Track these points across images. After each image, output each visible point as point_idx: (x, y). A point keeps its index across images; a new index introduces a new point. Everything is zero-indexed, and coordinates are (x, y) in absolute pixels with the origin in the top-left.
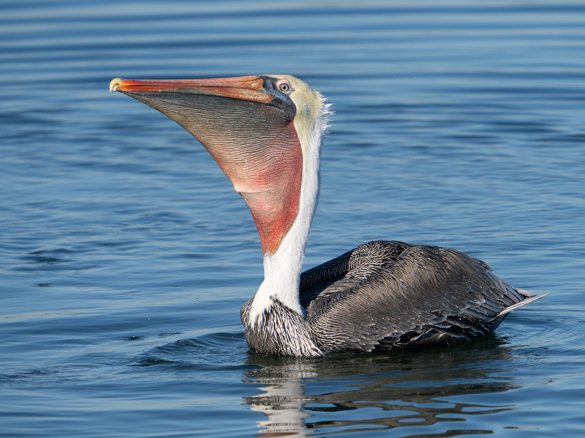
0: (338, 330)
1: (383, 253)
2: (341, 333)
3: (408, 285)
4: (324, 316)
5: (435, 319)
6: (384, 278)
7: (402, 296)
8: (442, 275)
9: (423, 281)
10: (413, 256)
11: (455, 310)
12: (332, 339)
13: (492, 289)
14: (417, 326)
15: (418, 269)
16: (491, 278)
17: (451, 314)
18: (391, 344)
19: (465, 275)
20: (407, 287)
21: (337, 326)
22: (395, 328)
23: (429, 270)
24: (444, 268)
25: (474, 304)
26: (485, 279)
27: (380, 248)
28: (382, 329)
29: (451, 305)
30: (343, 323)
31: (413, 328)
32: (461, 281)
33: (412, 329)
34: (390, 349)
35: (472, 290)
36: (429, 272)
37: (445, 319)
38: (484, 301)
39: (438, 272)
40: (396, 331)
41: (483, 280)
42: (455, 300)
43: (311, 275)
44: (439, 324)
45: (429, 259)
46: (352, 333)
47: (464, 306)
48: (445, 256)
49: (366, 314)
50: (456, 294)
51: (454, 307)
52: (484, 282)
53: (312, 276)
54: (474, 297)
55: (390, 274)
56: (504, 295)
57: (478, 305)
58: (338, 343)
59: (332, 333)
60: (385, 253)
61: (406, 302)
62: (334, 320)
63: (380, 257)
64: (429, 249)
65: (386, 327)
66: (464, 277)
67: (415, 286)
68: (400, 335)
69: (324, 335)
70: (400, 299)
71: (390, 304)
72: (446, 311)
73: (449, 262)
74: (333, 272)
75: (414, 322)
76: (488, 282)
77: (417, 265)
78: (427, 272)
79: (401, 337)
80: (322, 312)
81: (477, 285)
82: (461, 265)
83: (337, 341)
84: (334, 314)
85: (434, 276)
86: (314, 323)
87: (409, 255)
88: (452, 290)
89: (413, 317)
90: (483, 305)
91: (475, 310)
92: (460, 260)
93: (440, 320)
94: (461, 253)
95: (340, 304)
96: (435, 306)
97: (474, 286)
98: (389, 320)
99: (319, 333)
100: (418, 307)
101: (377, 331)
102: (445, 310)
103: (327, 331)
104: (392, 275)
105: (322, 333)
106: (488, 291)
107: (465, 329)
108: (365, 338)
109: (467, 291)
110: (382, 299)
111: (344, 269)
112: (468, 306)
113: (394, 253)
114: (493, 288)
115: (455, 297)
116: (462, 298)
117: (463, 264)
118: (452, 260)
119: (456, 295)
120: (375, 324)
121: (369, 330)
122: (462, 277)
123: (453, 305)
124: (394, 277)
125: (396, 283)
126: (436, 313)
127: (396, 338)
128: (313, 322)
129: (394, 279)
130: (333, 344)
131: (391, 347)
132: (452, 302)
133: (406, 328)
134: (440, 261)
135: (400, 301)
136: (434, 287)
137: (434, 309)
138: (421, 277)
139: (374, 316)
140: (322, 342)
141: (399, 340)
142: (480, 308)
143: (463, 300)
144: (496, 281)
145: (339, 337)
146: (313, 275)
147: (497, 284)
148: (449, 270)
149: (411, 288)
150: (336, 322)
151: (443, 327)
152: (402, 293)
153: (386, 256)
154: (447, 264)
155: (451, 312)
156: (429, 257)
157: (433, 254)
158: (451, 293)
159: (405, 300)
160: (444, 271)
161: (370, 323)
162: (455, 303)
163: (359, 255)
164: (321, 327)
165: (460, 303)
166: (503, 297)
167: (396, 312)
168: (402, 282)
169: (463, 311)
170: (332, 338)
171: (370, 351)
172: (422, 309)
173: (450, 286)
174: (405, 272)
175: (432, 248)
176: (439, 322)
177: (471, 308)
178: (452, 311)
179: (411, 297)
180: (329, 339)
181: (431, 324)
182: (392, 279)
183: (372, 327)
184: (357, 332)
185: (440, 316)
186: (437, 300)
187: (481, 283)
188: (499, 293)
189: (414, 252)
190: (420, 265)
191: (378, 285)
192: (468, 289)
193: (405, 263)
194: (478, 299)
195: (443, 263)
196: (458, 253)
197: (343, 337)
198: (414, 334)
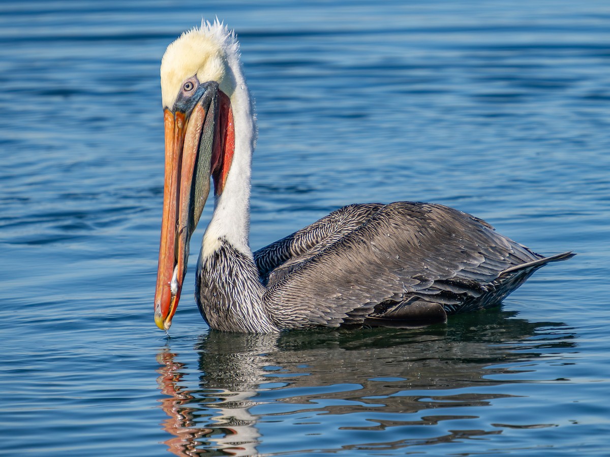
0: (296, 304)
1: (356, 216)
2: (300, 307)
3: (381, 249)
4: (279, 290)
5: (419, 285)
6: (352, 242)
7: (375, 261)
8: (424, 235)
9: (400, 243)
10: (389, 215)
11: (444, 273)
12: (290, 315)
13: (492, 247)
14: (395, 294)
15: (394, 229)
16: (489, 235)
17: (439, 277)
18: (363, 316)
19: (454, 233)
20: (380, 250)
21: (294, 300)
22: (367, 297)
23: (408, 230)
24: (426, 226)
25: (469, 265)
26: (481, 236)
27: (353, 211)
28: (350, 299)
29: (439, 268)
30: (302, 296)
31: (390, 296)
32: (450, 239)
33: (388, 297)
34: (363, 322)
35: (466, 249)
36: (408, 232)
37: (431, 284)
38: (484, 260)
39: (418, 232)
40: (368, 301)
41: (479, 237)
42: (444, 261)
43: (274, 247)
44: (425, 290)
45: (408, 217)
46: (313, 307)
47: (456, 267)
48: (428, 213)
49: (329, 284)
50: (444, 254)
51: (443, 269)
52: (481, 240)
53: (275, 249)
54: (469, 256)
55: (360, 237)
56: (510, 254)
57: (474, 265)
58: (298, 319)
59: (289, 308)
60: (359, 215)
61: (379, 267)
62: (291, 293)
63: (353, 220)
64: (409, 206)
65: (356, 297)
66: (454, 235)
67: (391, 249)
68: (374, 306)
69: (281, 311)
70: (371, 264)
71: (360, 271)
72: (433, 275)
73: (433, 220)
74: (301, 242)
75: (391, 289)
76: (486, 240)
77: (393, 225)
78: (405, 232)
79: (374, 307)
80: (278, 285)
81: (471, 243)
82: (449, 221)
83: (296, 317)
84: (291, 286)
85: (413, 237)
86: (268, 299)
87: (384, 214)
88: (438, 250)
89: (389, 284)
90: (482, 265)
91: (472, 271)
92: (448, 217)
93: (425, 285)
94: (449, 209)
95: (298, 275)
96: (417, 270)
97: (468, 244)
98: (359, 288)
99: (274, 309)
100: (395, 272)
101: (344, 302)
102: (431, 274)
103: (282, 306)
104: (362, 238)
105: (277, 309)
106: (486, 250)
107: (460, 295)
108: (330, 311)
109: (460, 251)
110: (350, 265)
111: (314, 238)
112: (461, 267)
113: (368, 214)
114: (494, 245)
115: (443, 258)
116: (453, 259)
117: (451, 220)
118: (438, 217)
119: (444, 256)
120: (341, 295)
121: (333, 302)
122: (450, 235)
123: (442, 267)
124: (365, 240)
125: (366, 247)
126: (420, 278)
127: (369, 309)
128: (267, 297)
129: (364, 242)
130: (292, 320)
131: (363, 319)
132: (441, 264)
133: (380, 297)
134: (421, 219)
135: (372, 267)
136: (415, 249)
137: (416, 273)
138: (397, 238)
139: (340, 285)
140: (279, 320)
141: (373, 311)
142: (479, 269)
143: (454, 260)
144: (497, 238)
145: (297, 311)
146: (277, 247)
147: (498, 241)
148: (432, 229)
149: (385, 251)
150: (293, 296)
151: (430, 293)
152: (375, 258)
153: (359, 219)
154: (430, 221)
155: (440, 276)
156: (409, 215)
157: (413, 211)
158: (437, 254)
159: (378, 266)
160: (426, 230)
161: (335, 293)
162: (443, 265)
163: (331, 221)
164: (276, 303)
165: (452, 264)
166: (508, 255)
167: (367, 279)
168: (374, 245)
169: (455, 274)
170: (290, 313)
171: (338, 325)
172: (400, 274)
173: (435, 246)
174: (378, 234)
175: (413, 204)
176: (424, 288)
177: (466, 269)
178: (441, 274)
179: (385, 261)
180: (287, 315)
181: (413, 290)
182: (361, 242)
183: (338, 298)
184: (320, 305)
185: (423, 280)
186: (419, 263)
187: (477, 241)
188: (503, 252)
189: (391, 210)
190: (396, 224)
191: (345, 250)
192: (460, 248)
193: (379, 223)
194: (475, 259)
195: (425, 221)
196: (445, 208)
197: (302, 312)
198: (393, 303)
